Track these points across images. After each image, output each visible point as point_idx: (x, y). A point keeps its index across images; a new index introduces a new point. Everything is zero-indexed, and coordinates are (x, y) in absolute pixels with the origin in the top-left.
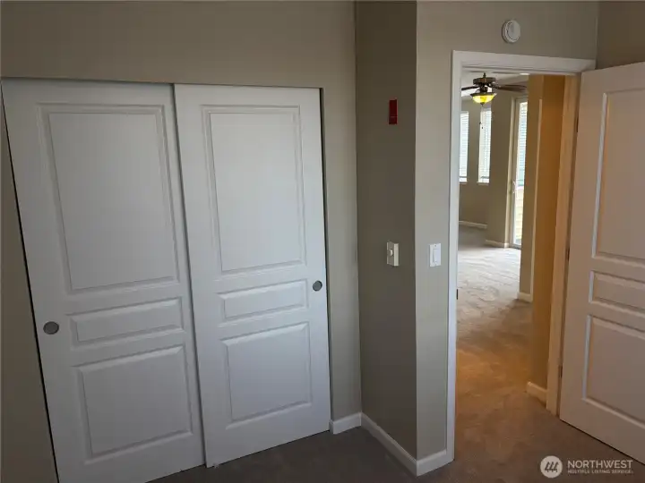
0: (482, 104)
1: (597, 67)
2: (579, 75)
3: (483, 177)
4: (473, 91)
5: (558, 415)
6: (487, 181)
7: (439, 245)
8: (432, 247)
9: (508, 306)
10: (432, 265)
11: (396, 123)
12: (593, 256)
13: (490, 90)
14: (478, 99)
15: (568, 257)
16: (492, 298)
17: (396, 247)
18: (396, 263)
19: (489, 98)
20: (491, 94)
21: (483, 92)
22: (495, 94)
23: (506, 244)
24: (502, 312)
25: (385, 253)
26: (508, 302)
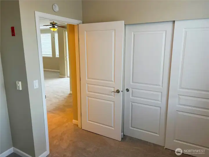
0: (54, 31)
1: (83, 23)
2: (78, 25)
3: (58, 55)
4: (51, 26)
5: (81, 128)
6: (58, 56)
7: (37, 81)
8: (34, 81)
9: (67, 96)
10: (35, 88)
11: (15, 36)
12: (87, 79)
13: (56, 27)
14: (52, 29)
15: (80, 80)
16: (62, 94)
17: (20, 83)
18: (21, 89)
19: (56, 30)
20: (56, 28)
21: (54, 27)
22: (58, 28)
23: (66, 76)
24: (65, 99)
25: (16, 86)
26: (67, 95)
